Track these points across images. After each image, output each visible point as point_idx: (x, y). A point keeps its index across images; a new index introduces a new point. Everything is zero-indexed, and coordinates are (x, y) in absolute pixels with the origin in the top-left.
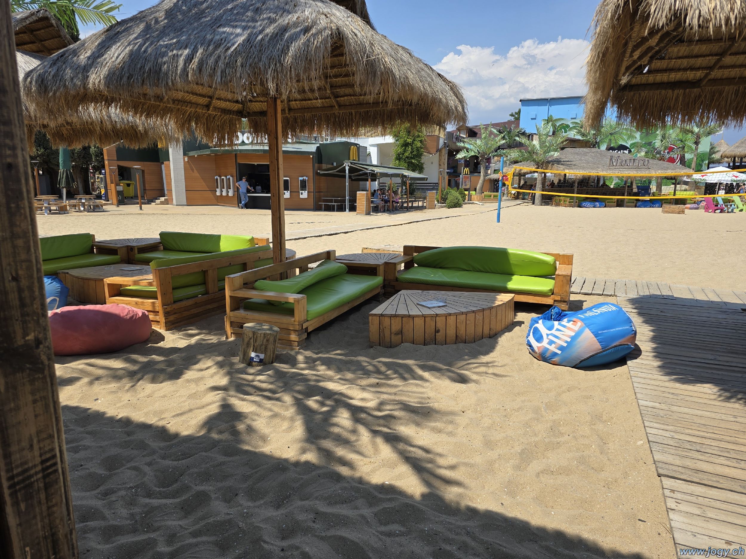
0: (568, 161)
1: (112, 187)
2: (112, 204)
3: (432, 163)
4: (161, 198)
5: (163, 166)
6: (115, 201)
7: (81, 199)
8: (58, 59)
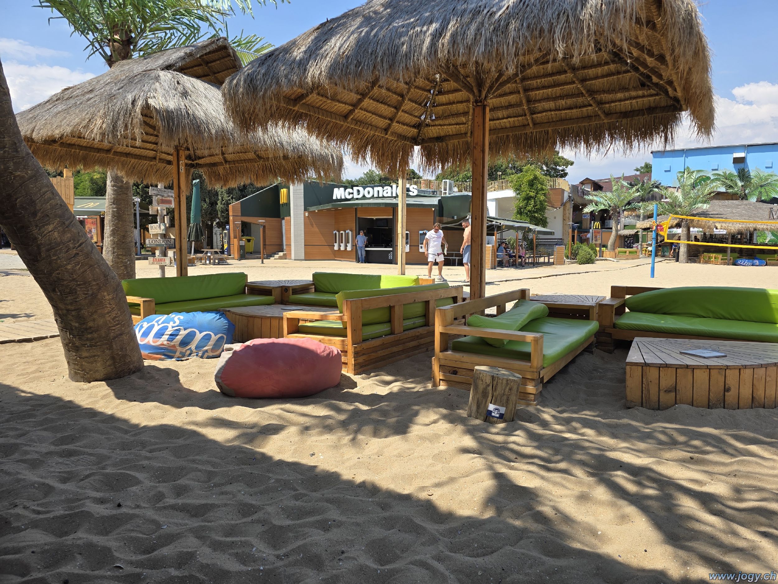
0: (717, 214)
1: (235, 243)
2: (233, 259)
3: (555, 218)
4: (280, 253)
5: (283, 222)
6: (236, 256)
7: (207, 253)
8: (266, 59)
